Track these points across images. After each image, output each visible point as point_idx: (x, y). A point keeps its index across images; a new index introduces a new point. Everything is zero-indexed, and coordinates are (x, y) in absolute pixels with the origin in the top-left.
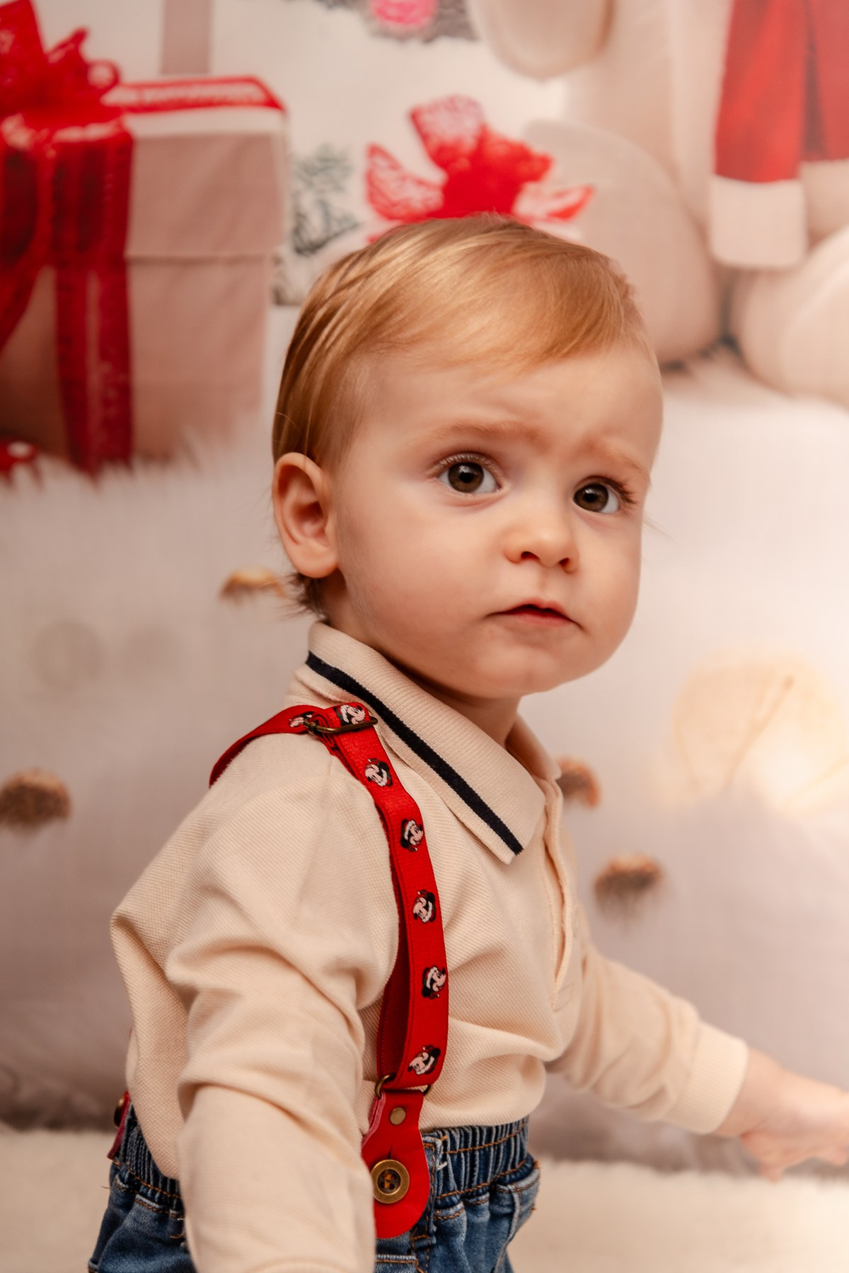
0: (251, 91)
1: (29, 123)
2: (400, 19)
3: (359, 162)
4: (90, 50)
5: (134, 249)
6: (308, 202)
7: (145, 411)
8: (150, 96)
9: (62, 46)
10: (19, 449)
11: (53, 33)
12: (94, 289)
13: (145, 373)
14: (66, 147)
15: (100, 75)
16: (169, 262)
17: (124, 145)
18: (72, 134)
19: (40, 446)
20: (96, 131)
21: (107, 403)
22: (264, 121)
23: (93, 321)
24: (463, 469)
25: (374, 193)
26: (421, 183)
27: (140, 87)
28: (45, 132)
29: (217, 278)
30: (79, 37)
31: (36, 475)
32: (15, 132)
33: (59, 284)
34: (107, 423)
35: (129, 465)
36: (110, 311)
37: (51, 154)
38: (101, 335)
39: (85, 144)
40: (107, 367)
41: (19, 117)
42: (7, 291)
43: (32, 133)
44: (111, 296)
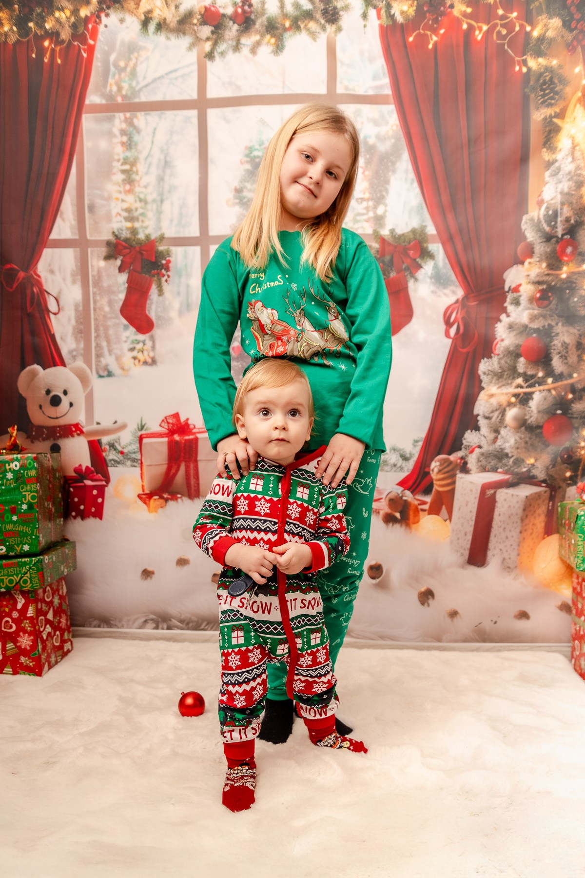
1: (180, 435)
4: (190, 422)
5: (199, 458)
7: (202, 488)
8: (201, 430)
9: (184, 421)
10: (179, 496)
11: (183, 419)
12: (192, 466)
13: (202, 481)
14: (186, 440)
15: (192, 427)
16: (205, 460)
17: (196, 439)
18: (187, 438)
19: (183, 495)
20: (191, 437)
21: (195, 486)
23: (192, 472)
27: (199, 429)
28: (182, 437)
30: (188, 419)
31: (182, 500)
32: (177, 437)
33: (186, 465)
34: (195, 490)
35: (199, 498)
36: (195, 470)
37: (183, 442)
38: (193, 474)
39: (189, 439)
40: (195, 480)
41: (177, 435)
42: (176, 467)
43: (180, 438)
44: (195, 467)
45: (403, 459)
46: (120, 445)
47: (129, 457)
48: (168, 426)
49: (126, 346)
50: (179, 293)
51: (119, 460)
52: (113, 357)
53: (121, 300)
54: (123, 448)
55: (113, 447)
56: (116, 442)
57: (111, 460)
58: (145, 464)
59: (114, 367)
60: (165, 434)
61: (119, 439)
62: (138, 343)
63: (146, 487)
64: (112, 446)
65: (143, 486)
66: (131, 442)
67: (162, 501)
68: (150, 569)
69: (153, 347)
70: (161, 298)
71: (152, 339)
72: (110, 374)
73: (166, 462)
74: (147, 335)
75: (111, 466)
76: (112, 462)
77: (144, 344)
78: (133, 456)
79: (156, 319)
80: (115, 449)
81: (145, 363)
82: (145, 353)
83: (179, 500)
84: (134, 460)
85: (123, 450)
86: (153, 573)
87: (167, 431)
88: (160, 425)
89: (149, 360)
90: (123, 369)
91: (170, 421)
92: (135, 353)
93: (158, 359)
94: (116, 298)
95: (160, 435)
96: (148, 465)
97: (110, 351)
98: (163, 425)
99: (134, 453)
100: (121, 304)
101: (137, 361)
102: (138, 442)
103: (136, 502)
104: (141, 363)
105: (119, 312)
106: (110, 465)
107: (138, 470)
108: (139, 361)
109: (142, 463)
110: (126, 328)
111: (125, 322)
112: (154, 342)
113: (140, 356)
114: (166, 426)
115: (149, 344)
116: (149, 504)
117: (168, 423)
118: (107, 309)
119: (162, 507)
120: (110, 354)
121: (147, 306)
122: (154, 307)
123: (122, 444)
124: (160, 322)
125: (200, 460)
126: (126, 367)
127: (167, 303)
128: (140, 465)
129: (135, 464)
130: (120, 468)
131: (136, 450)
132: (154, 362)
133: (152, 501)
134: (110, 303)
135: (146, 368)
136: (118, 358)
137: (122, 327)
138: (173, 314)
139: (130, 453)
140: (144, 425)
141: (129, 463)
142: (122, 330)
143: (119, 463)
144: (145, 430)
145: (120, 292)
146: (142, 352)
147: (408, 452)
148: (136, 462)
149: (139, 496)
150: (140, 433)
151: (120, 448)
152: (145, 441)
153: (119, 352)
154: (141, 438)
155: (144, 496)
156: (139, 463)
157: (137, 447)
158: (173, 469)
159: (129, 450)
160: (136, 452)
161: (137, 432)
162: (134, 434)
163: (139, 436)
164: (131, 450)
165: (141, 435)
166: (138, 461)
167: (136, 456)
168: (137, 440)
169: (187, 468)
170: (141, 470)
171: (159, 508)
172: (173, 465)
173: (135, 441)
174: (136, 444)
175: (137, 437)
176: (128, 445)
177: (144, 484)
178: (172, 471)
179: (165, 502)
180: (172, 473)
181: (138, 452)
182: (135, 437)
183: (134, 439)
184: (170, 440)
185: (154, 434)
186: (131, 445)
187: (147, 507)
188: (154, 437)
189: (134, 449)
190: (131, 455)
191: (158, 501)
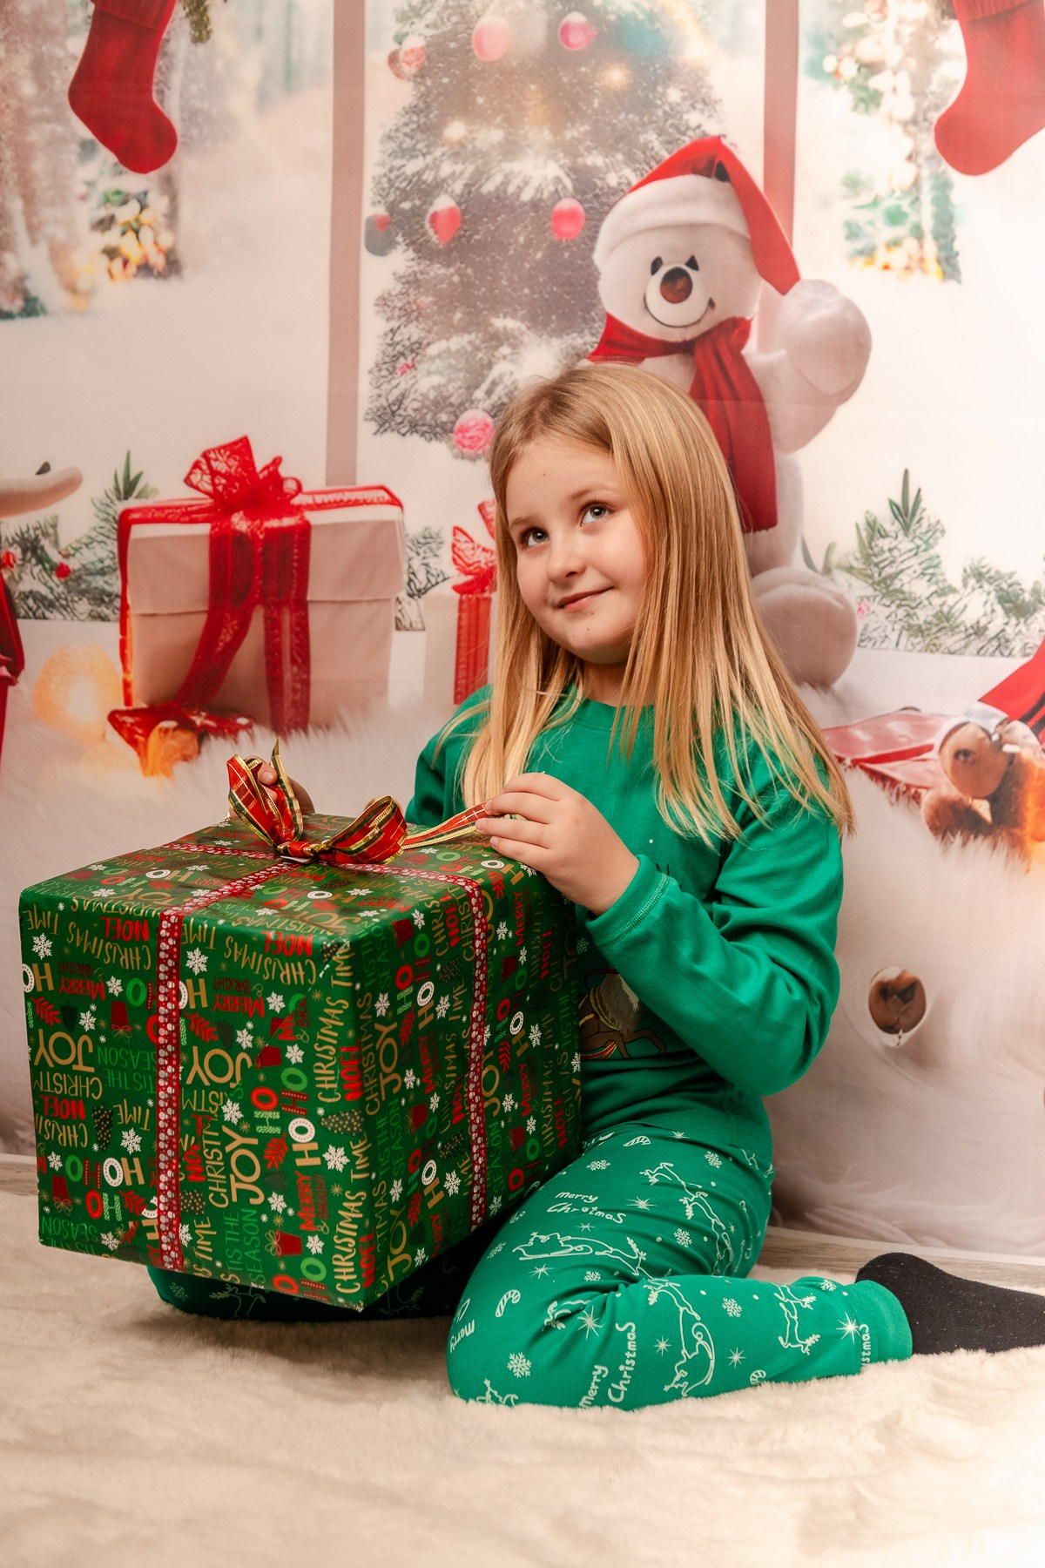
0: (382, 494)
1: (250, 516)
2: (471, 447)
3: (448, 538)
4: (283, 471)
5: (311, 595)
6: (416, 563)
7: (317, 696)
8: (319, 499)
9: (267, 468)
10: (243, 721)
11: (261, 461)
12: (287, 620)
13: (318, 672)
14: (269, 531)
15: (290, 486)
16: (332, 602)
17: (305, 530)
18: (274, 523)
19: (254, 719)
20: (288, 522)
21: (295, 691)
22: (390, 513)
23: (287, 640)
25: (457, 558)
26: (484, 550)
27: (314, 493)
28: (258, 522)
29: (361, 613)
30: (277, 462)
31: (252, 736)
32: (240, 522)
33: (266, 618)
34: (294, 704)
35: (306, 731)
36: (297, 634)
37: (261, 537)
38: (292, 649)
39: (281, 530)
40: (295, 669)
41: (241, 513)
42: (235, 622)
43: (249, 523)
44: (298, 624)
45: (1007, 612)
46: (56, 544)
47: (83, 586)
48: (214, 485)
49: (86, 213)
50: (259, 32)
51: (51, 597)
52: (43, 249)
53: (75, 57)
54: (67, 556)
55: (34, 553)
56: (46, 535)
57: (26, 596)
58: (133, 612)
59: (44, 284)
60: (201, 511)
61: (54, 526)
62: (125, 202)
63: (135, 690)
64: (31, 547)
65: (127, 685)
66: (93, 534)
67: (185, 736)
69: (172, 216)
70: (201, 49)
71: (170, 187)
72: (31, 308)
73: (206, 608)
74: (153, 174)
75: (26, 617)
76: (31, 602)
77: (143, 207)
78: (99, 582)
79: (183, 120)
80: (42, 559)
81: (145, 269)
82: (146, 234)
83: (243, 735)
84: (100, 598)
85: (66, 562)
87: (208, 501)
88: (188, 481)
89: (158, 261)
90: (72, 289)
91: (220, 466)
92: (112, 237)
93: (186, 256)
94: (59, 53)
95: (185, 515)
96: (144, 615)
97: (32, 229)
98: (195, 478)
99: (102, 572)
100: (72, 70)
101: (118, 263)
102: (114, 536)
103: (104, 736)
104: (132, 268)
105: (65, 99)
106: (22, 613)
107: (112, 630)
108: (126, 263)
109: (124, 608)
110: (86, 149)
111: (85, 132)
112: (173, 199)
113: (129, 245)
114: (205, 483)
115: (158, 203)
116: (145, 745)
117: (214, 473)
118: (28, 89)
119: (186, 758)
120: (34, 242)
121: (157, 76)
122: (176, 79)
123: (63, 544)
124: (195, 131)
125: (315, 602)
126: (83, 284)
127: (219, 65)
128: (118, 613)
129: (104, 610)
130: (56, 624)
131: (108, 562)
132: (173, 265)
133: (155, 735)
134: (39, 68)
135: (149, 286)
136: (57, 254)
137: (74, 147)
138: (240, 103)
139: (90, 574)
140: (138, 478)
141: (83, 606)
142: (73, 158)
143: (51, 605)
144: (138, 497)
145: (69, 32)
146: (137, 232)
147: (1027, 586)
148: (108, 605)
149: (114, 718)
150: (121, 506)
151: (56, 558)
152: (138, 532)
153: (60, 234)
154: (124, 524)
155: (129, 720)
156: (116, 608)
157: (111, 552)
158: (224, 631)
159: (84, 562)
160: (106, 570)
161: (112, 502)
162: (102, 508)
163: (117, 518)
164: (93, 563)
165: (126, 513)
166: (111, 601)
167: (106, 582)
168: (111, 529)
169: (273, 627)
170: (123, 630)
171: (177, 760)
172: (228, 615)
173: (104, 531)
174: (109, 541)
175: (111, 519)
176: (84, 546)
177: (131, 677)
178: (222, 637)
179: (195, 742)
180: (221, 644)
181: (114, 570)
182: (106, 520)
183: (103, 524)
184: (217, 529)
185: (167, 511)
186: (90, 546)
187: (139, 754)
188: (166, 520)
189: (101, 561)
190: (90, 578)
191: (173, 738)
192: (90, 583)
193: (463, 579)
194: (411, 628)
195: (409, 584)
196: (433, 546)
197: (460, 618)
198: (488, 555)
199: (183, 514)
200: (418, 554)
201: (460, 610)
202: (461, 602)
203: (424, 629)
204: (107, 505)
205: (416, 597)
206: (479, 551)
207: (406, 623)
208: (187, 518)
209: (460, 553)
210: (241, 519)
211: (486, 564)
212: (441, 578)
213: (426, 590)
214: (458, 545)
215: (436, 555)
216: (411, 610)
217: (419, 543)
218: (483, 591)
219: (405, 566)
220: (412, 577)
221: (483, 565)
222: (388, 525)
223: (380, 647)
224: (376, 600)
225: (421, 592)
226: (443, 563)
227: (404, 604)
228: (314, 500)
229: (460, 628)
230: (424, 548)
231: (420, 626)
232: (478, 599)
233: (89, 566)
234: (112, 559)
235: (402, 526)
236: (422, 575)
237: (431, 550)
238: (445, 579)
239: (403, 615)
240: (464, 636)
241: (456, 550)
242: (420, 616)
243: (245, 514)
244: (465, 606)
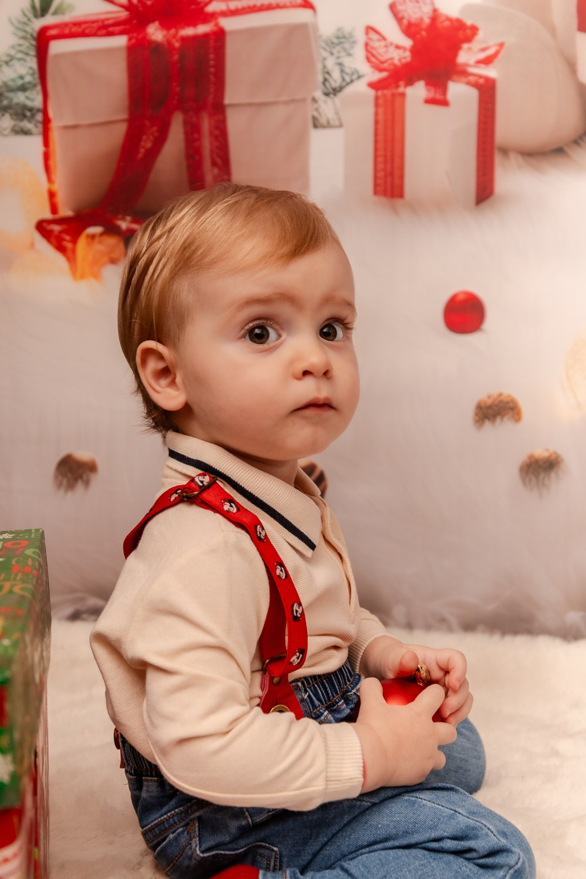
1: (164, 26)
3: (361, 38)
5: (229, 99)
6: (331, 63)
8: (233, 6)
12: (206, 124)
14: (184, 39)
16: (250, 105)
17: (220, 34)
18: (189, 31)
20: (203, 29)
22: (302, 16)
23: (207, 144)
24: (257, 331)
25: (370, 56)
26: (398, 47)
28: (173, 31)
29: (279, 113)
32: (155, 33)
33: (185, 123)
36: (216, 138)
37: (177, 45)
38: (212, 151)
39: (195, 38)
40: (216, 171)
41: (157, 24)
42: (155, 129)
43: (165, 32)
44: (217, 128)
47: (5, 103)
58: (55, 125)
60: (117, 24)
63: (60, 199)
65: (52, 195)
66: (13, 52)
67: (111, 241)
68: (83, 454)
73: (125, 116)
78: (20, 98)
84: (22, 112)
86: (91, 467)
87: (124, 14)
95: (103, 28)
96: (67, 128)
99: (23, 88)
102: (33, 52)
103: (32, 245)
107: (35, 143)
109: (46, 122)
116: (74, 251)
119: (113, 261)
125: (232, 106)
128: (40, 126)
129: (27, 125)
131: (28, 79)
133: (82, 242)
139: (11, 90)
141: (6, 122)
144: (55, 13)
148: (31, 119)
149: (42, 227)
150: (38, 24)
152: (56, 47)
154: (42, 40)
155: (56, 228)
156: (38, 122)
157: (31, 68)
158: (144, 137)
159: (5, 79)
160: (27, 86)
161: (29, 20)
162: (20, 26)
163: (35, 34)
164: (13, 80)
165: (43, 31)
166: (33, 116)
167: (27, 98)
168: (29, 46)
169: (192, 133)
170: (46, 143)
171: (104, 264)
172: (147, 122)
173: (22, 48)
174: (28, 59)
175: (29, 36)
176: (3, 63)
177: (57, 187)
178: (143, 144)
179: (122, 246)
180: (142, 150)
181: (35, 86)
182: (24, 38)
183: (21, 42)
184: (133, 41)
185: (84, 26)
186: (11, 63)
187: (69, 259)
188: (83, 35)
189: (22, 77)
190: (11, 95)
191: (100, 242)
192: (11, 100)
193: (377, 76)
194: (328, 125)
195: (324, 84)
196: (347, 46)
197: (376, 114)
198: (401, 52)
199: (100, 28)
200: (332, 54)
201: (377, 105)
202: (377, 98)
203: (341, 126)
204: (25, 24)
205: (332, 96)
206: (392, 49)
207: (323, 121)
208: (104, 32)
209: (374, 52)
210: (156, 30)
211: (400, 60)
212: (355, 77)
213: (341, 88)
214: (371, 44)
215: (349, 55)
216: (327, 108)
217: (332, 43)
218: (398, 86)
219: (319, 66)
220: (327, 76)
221: (396, 62)
222: (302, 28)
223: (300, 143)
224: (293, 101)
225: (336, 91)
226: (358, 61)
227: (321, 103)
228: (228, 6)
229: (376, 122)
230: (338, 48)
231: (337, 123)
232: (393, 95)
233: (11, 83)
234: (32, 75)
235: (315, 27)
236: (336, 75)
237: (345, 50)
238: (359, 77)
239: (320, 113)
240: (381, 131)
241: (369, 48)
242: (337, 113)
243: (161, 24)
244: (381, 101)
